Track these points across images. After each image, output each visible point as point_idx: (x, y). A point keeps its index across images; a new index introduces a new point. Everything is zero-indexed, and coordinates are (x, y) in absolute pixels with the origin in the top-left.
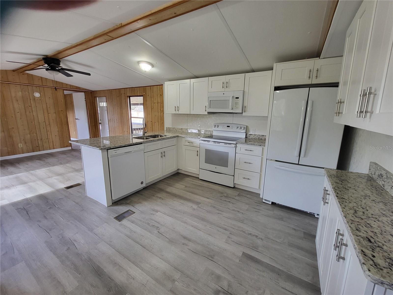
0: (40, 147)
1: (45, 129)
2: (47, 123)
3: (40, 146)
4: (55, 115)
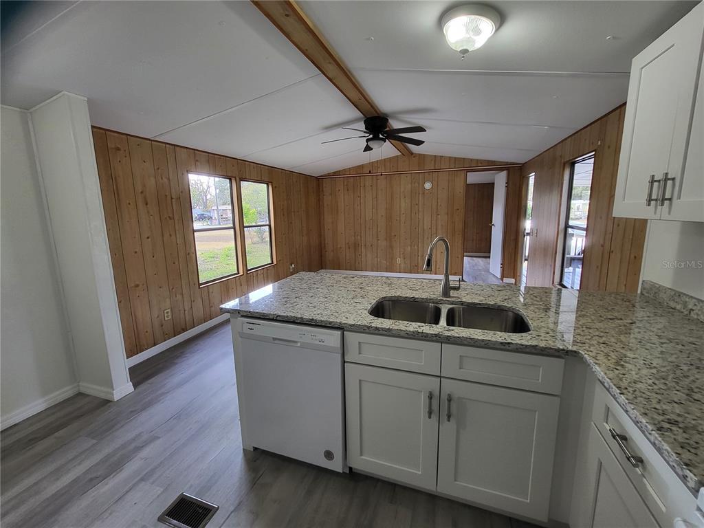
3: (419, 266)
4: (445, 218)
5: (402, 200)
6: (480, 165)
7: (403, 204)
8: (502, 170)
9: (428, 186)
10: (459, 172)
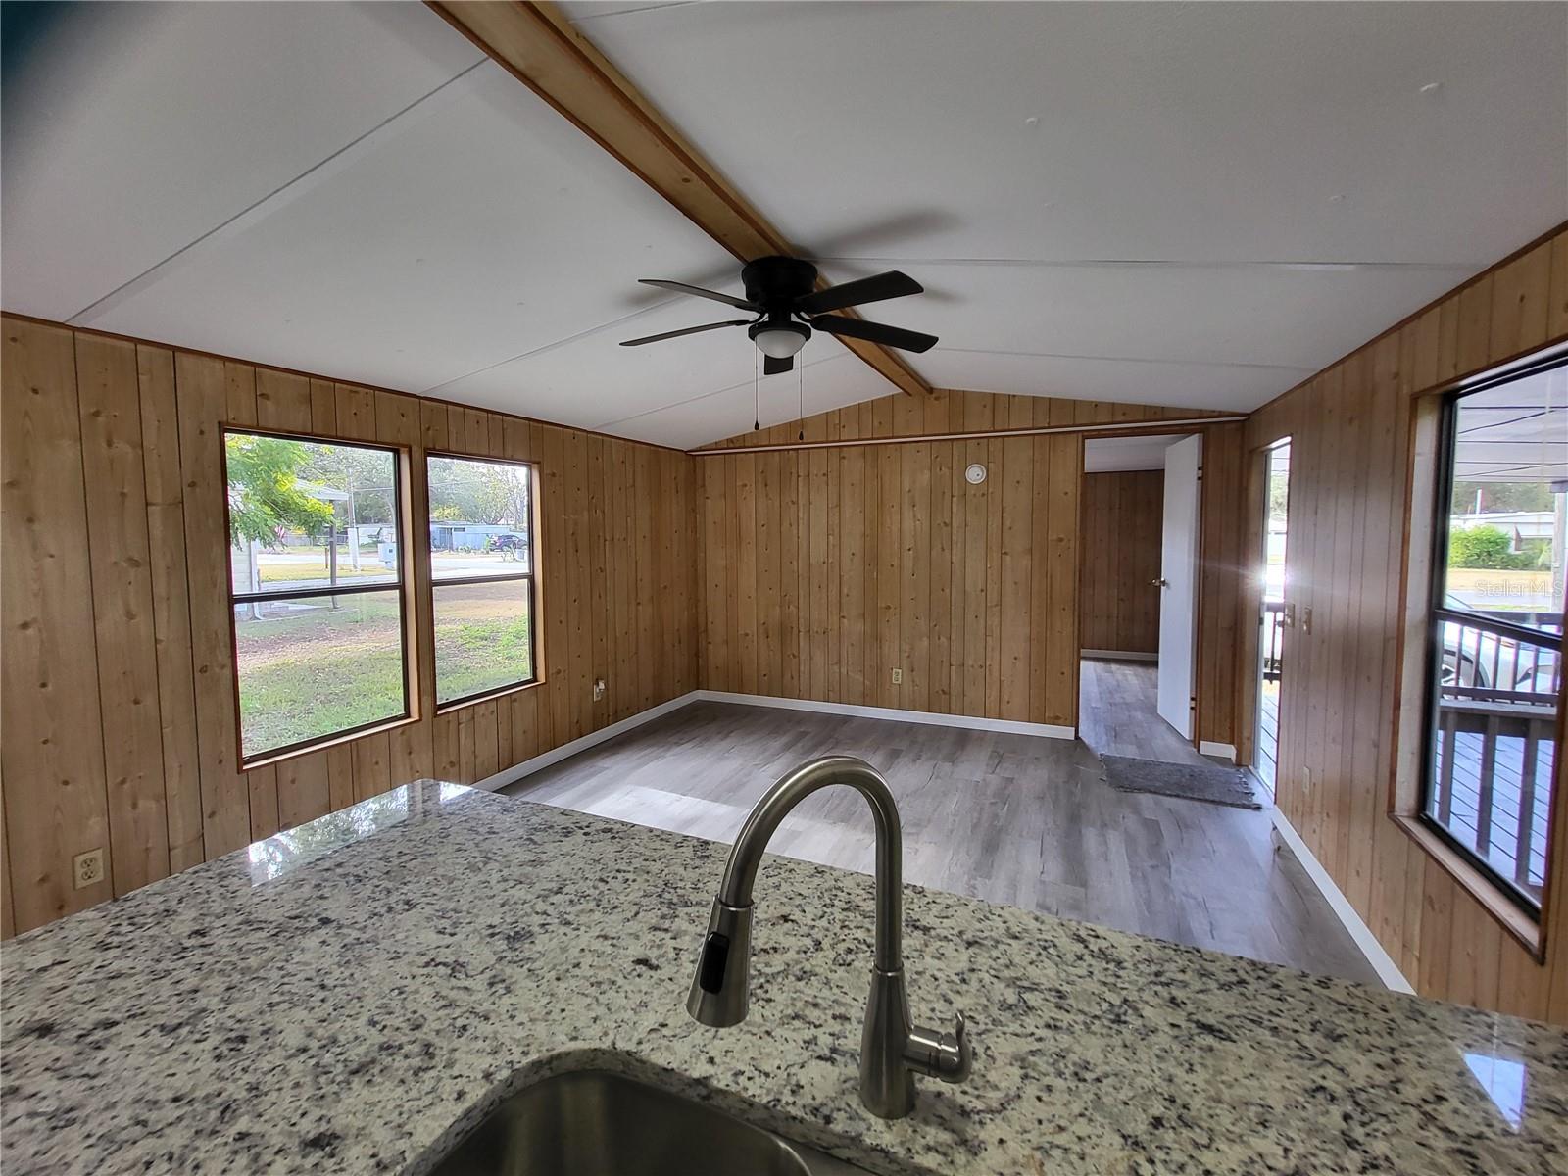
0: (953, 698)
1: (982, 622)
2: (993, 596)
3: (953, 693)
4: (1025, 562)
5: (908, 514)
6: (1121, 418)
7: (909, 524)
8: (1185, 431)
9: (975, 475)
10: (1061, 437)
